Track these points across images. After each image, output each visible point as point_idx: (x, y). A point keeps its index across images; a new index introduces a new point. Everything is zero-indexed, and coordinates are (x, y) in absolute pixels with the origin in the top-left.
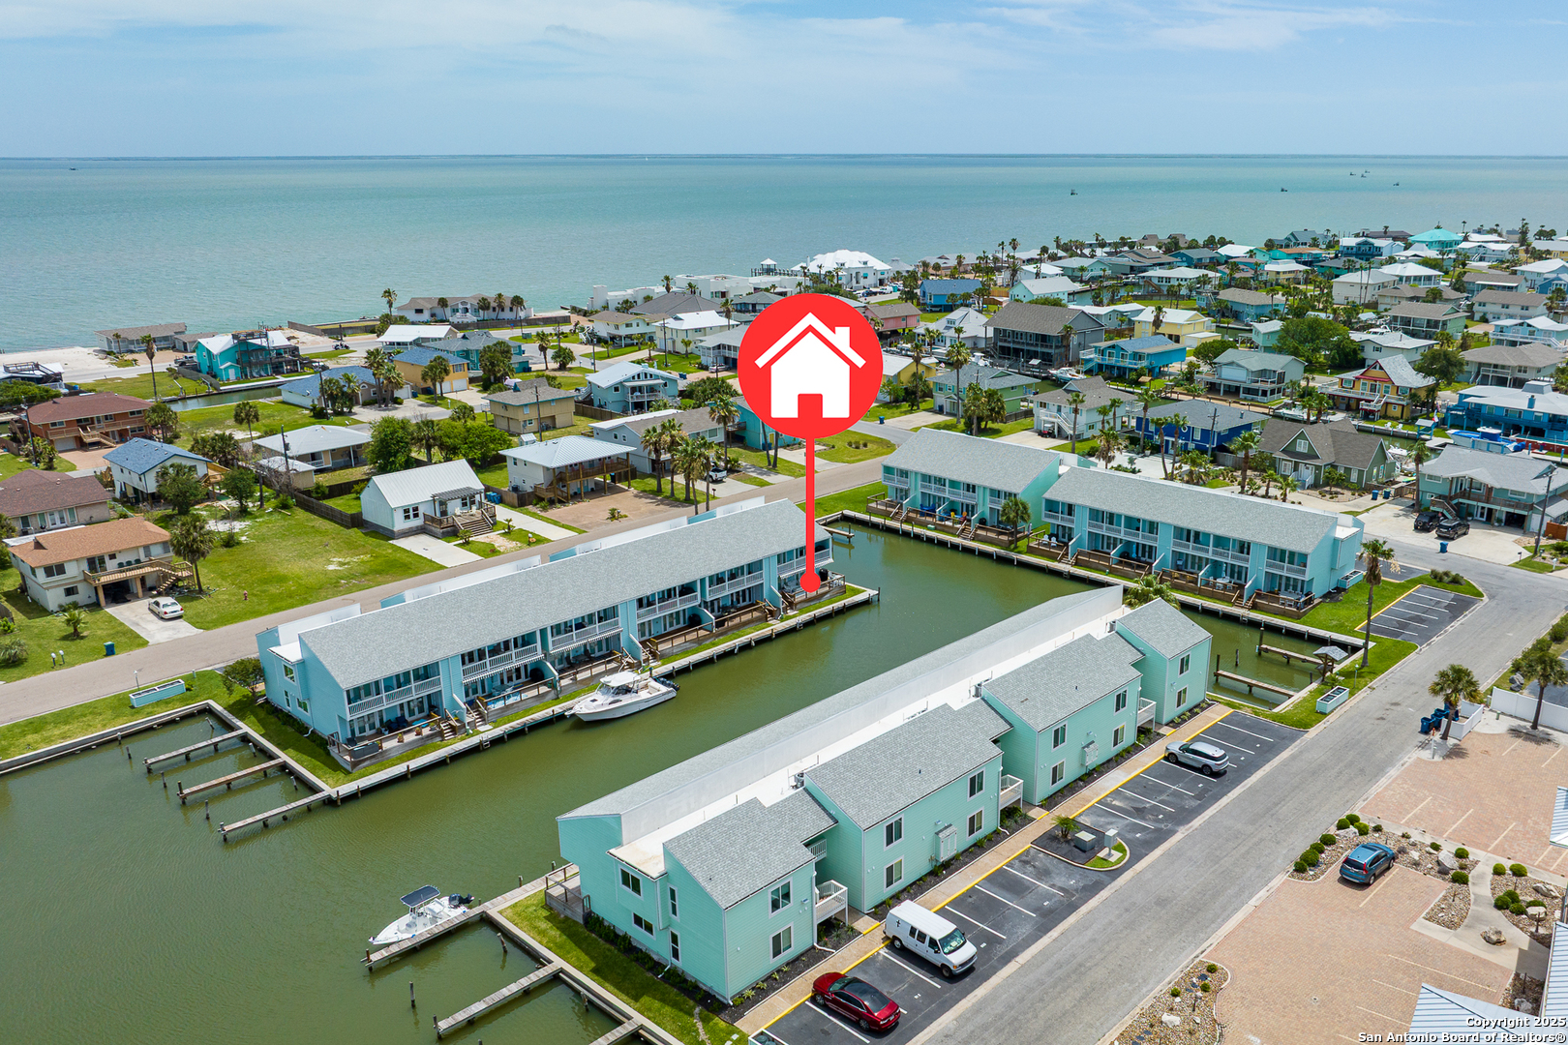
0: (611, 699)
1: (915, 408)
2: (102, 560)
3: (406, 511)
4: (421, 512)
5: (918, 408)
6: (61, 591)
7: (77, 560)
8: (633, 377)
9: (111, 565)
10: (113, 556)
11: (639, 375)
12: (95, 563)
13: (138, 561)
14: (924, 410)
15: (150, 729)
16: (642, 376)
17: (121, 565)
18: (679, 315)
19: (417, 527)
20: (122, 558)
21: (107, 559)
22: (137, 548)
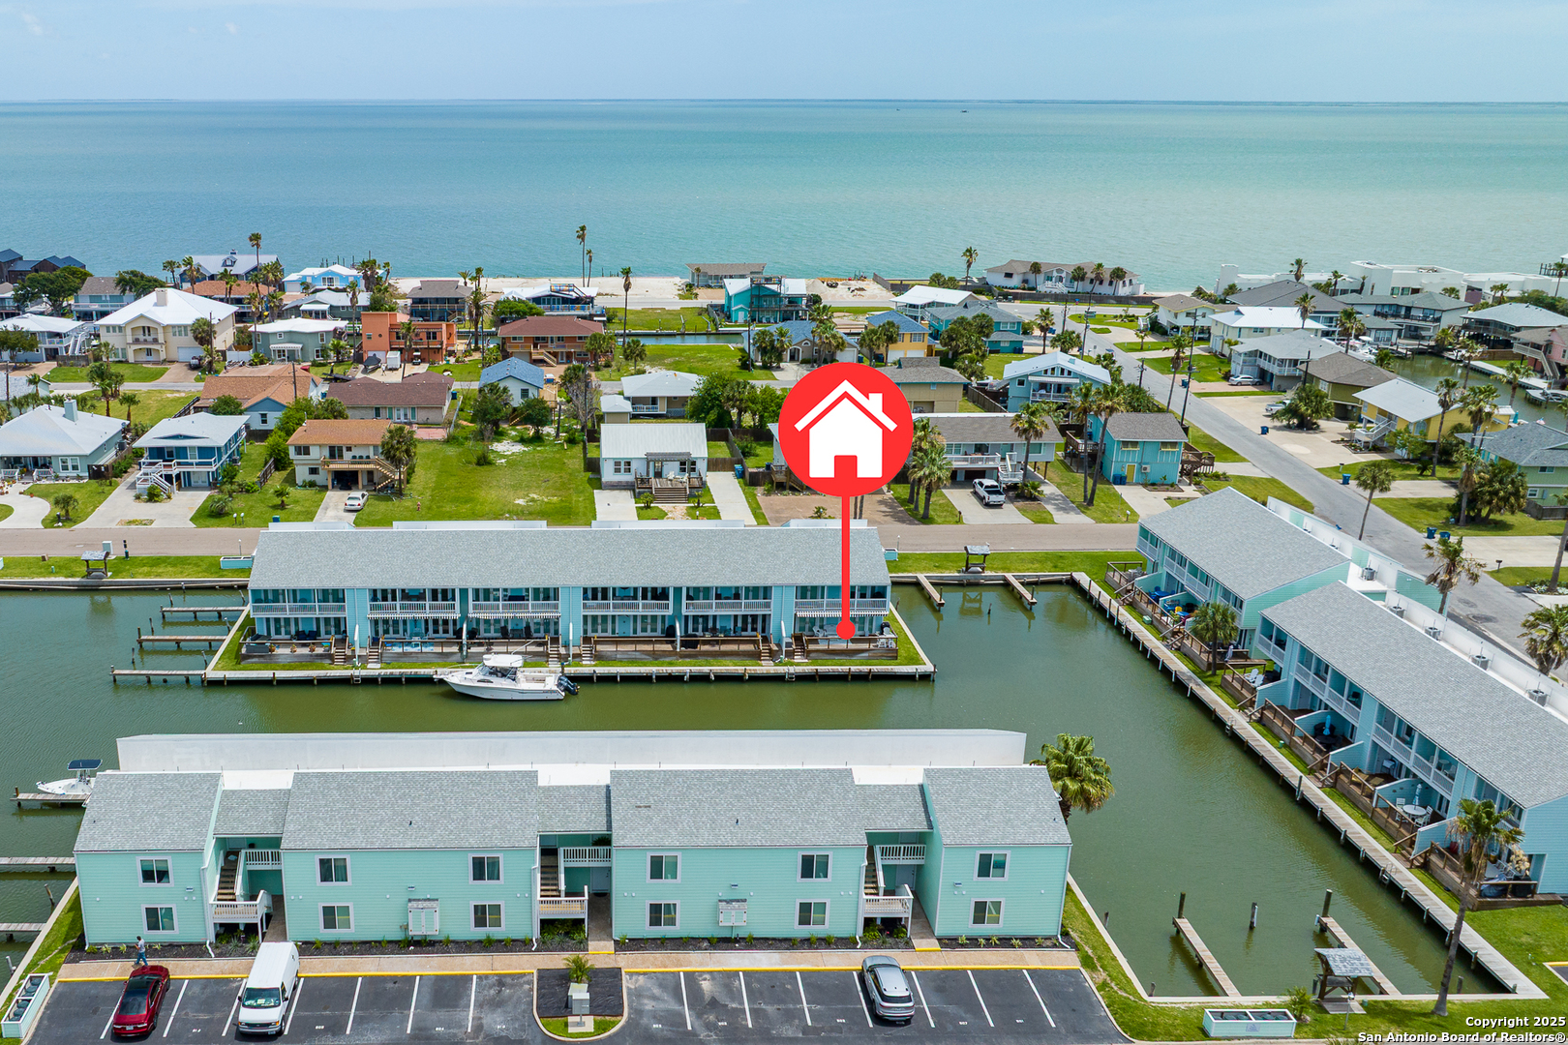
0: (482, 677)
1: (1428, 473)
2: (340, 449)
3: (617, 464)
4: (633, 466)
5: (1433, 474)
6: (306, 469)
7: (320, 446)
8: (1046, 371)
9: (347, 456)
10: (349, 449)
11: (1053, 369)
12: (335, 452)
13: (368, 457)
14: (1440, 479)
15: (212, 588)
16: (1058, 372)
17: (354, 457)
18: (1241, 308)
19: (627, 482)
20: (356, 452)
21: (344, 449)
22: (369, 445)
